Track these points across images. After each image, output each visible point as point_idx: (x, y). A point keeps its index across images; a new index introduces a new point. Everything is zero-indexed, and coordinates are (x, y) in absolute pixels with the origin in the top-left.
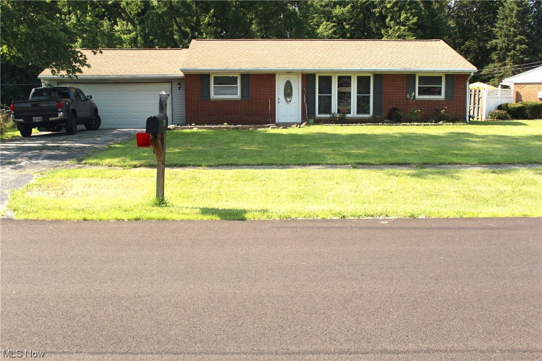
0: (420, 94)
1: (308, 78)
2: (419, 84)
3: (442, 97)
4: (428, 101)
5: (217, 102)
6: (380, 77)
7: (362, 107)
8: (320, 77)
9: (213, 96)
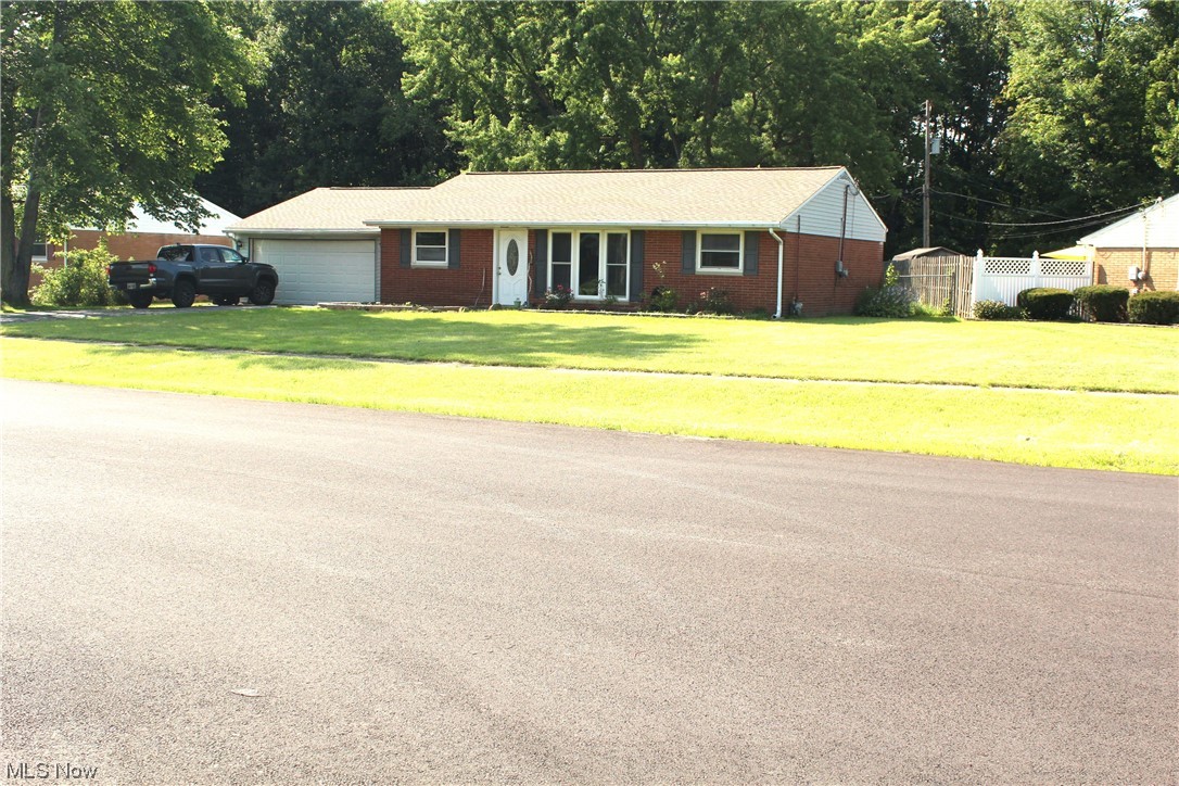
0: (704, 264)
1: (537, 235)
2: (703, 248)
3: (739, 270)
4: (716, 276)
5: (420, 270)
6: (641, 235)
7: (615, 284)
8: (554, 235)
9: (415, 262)
